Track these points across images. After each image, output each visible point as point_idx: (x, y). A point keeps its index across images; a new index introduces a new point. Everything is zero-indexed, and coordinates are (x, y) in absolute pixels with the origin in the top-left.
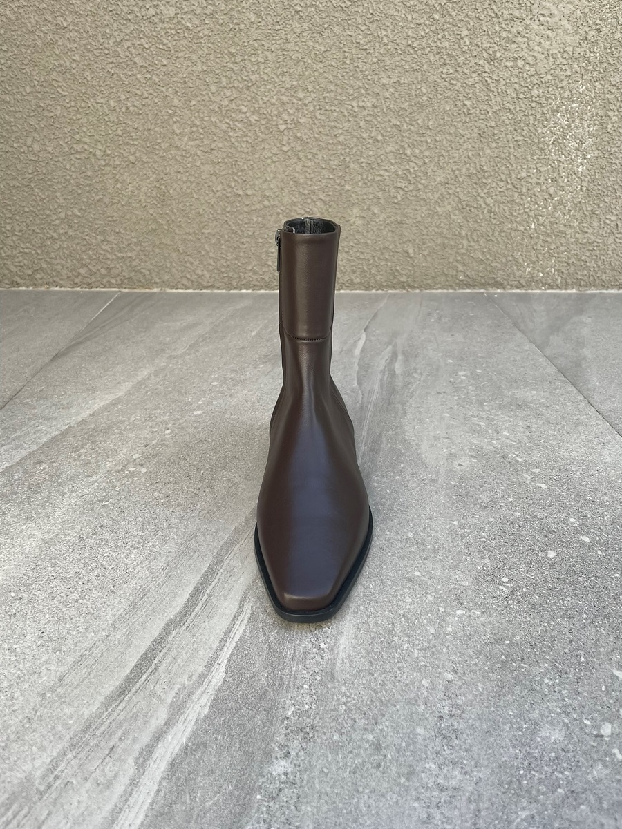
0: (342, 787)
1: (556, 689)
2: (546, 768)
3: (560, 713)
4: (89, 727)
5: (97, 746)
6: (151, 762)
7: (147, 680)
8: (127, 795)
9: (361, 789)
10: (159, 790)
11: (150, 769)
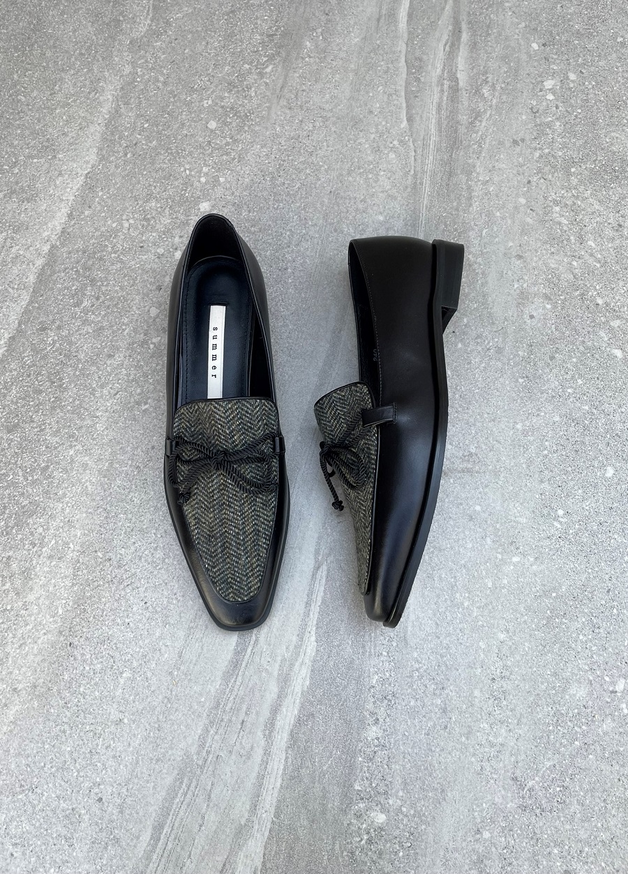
0: (420, 748)
1: (588, 647)
2: (569, 723)
3: (588, 671)
4: (218, 704)
5: (230, 721)
6: (276, 732)
7: (253, 653)
8: (265, 763)
9: (433, 749)
10: (287, 758)
11: (276, 740)
